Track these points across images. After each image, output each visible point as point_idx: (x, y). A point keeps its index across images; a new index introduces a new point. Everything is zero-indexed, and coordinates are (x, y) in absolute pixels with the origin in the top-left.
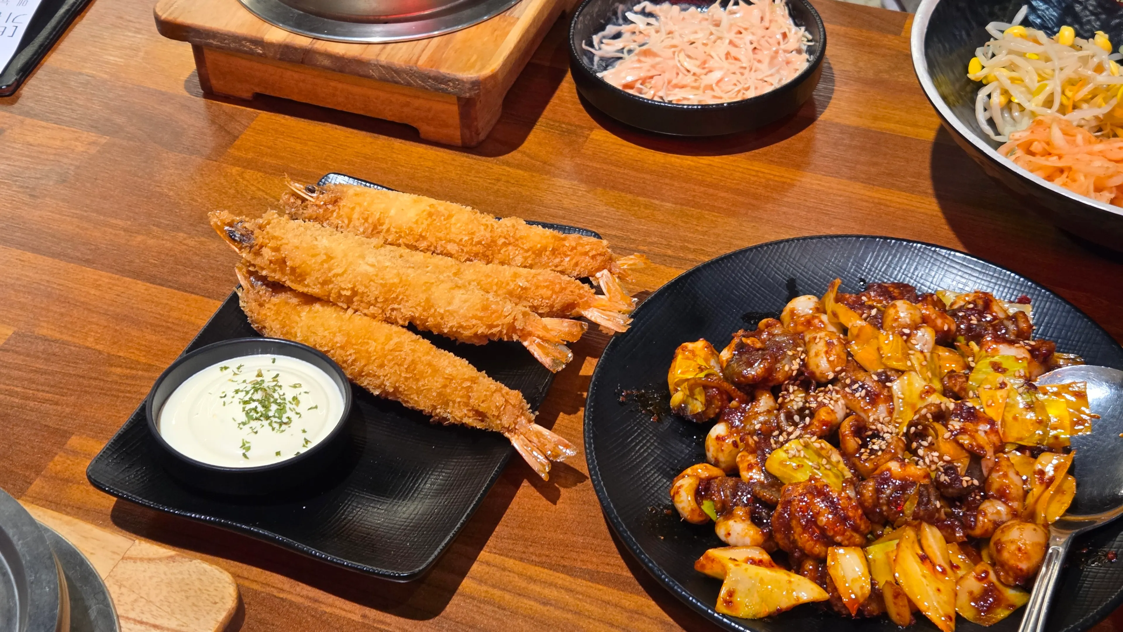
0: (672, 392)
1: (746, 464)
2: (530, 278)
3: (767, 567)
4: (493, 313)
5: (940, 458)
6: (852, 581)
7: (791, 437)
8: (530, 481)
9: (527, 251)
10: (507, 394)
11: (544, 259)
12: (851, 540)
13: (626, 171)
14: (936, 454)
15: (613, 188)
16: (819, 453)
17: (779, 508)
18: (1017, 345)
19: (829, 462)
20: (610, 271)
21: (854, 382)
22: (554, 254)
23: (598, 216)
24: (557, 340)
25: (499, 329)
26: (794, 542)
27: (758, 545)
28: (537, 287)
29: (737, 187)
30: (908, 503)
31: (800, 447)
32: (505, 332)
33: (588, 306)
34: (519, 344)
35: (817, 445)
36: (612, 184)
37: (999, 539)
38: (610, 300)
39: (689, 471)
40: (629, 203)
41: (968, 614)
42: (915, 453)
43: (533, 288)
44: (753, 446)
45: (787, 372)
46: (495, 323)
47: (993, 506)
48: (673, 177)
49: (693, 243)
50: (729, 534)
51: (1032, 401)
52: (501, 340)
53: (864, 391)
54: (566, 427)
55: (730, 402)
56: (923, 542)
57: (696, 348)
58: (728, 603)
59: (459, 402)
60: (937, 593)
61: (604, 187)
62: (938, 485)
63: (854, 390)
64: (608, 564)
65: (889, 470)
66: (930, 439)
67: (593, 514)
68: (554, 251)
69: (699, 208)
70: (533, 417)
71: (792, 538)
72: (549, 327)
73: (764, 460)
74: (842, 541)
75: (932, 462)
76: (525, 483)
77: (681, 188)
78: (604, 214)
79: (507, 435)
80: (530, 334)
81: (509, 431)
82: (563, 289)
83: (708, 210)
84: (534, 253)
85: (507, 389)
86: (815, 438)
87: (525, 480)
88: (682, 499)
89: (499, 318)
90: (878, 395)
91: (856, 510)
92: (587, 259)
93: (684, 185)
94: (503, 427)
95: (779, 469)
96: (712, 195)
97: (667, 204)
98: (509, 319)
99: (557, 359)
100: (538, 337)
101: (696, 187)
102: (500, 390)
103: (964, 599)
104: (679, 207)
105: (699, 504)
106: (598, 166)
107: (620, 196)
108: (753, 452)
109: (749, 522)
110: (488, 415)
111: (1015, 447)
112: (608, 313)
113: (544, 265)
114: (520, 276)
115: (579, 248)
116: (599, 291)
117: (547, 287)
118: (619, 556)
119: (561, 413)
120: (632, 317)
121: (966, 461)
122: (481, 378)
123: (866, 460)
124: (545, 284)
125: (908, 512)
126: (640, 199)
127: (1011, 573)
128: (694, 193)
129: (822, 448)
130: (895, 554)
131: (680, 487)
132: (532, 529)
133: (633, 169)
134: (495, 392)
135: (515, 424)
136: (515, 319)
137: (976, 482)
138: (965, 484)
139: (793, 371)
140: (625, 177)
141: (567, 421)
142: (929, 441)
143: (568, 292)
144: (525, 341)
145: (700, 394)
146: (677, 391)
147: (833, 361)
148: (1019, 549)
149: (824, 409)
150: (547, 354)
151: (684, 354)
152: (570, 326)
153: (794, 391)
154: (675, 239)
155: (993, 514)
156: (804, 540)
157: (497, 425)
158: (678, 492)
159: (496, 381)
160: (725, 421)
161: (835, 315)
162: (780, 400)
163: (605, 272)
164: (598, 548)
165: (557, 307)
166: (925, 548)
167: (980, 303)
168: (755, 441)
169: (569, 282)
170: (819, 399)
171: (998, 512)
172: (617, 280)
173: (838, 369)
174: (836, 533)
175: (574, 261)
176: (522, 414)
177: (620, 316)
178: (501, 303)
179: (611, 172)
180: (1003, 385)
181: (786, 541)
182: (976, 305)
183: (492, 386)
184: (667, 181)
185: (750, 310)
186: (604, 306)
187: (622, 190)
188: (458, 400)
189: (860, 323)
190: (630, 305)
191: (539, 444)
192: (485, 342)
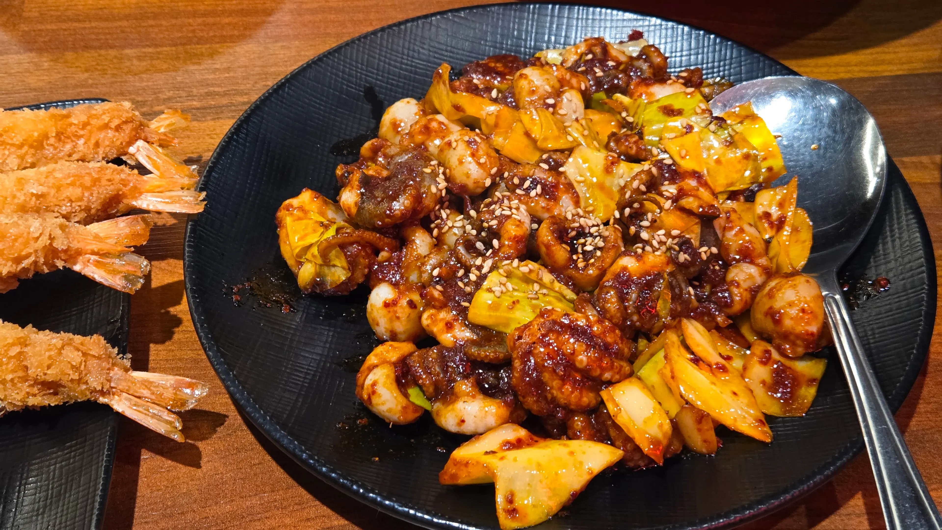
0: (294, 269)
1: (441, 325)
2: (43, 180)
3: (529, 445)
4: (15, 240)
5: (668, 235)
6: (645, 422)
7: (485, 270)
8: (151, 449)
9: (21, 146)
10: (82, 344)
11: (49, 151)
12: (622, 372)
13: (93, 24)
14: (662, 232)
15: (86, 48)
16: (527, 279)
17: (517, 364)
18: (669, 82)
19: (542, 286)
20: (146, 140)
21: (523, 180)
22: (60, 140)
23: (83, 86)
24: (119, 249)
25: (32, 259)
26: (554, 401)
27: (506, 422)
28: (58, 189)
29: (240, 7)
30: (660, 302)
31: (504, 280)
32: (42, 260)
33: (137, 192)
34: (68, 272)
35: (524, 269)
36: (82, 44)
37: (771, 308)
38: (162, 176)
39: (372, 359)
40: (115, 61)
41: (774, 409)
42: (636, 238)
43: (53, 192)
44: (442, 298)
45: (435, 194)
46: (24, 253)
47: (742, 271)
48: (156, 16)
49: (219, 86)
50: (463, 421)
51: (730, 136)
52: (37, 274)
53: (539, 187)
54: (167, 360)
55: (378, 256)
56: (689, 342)
57: (304, 202)
58: (512, 512)
59: (12, 380)
60: (733, 397)
61: (74, 49)
62: (682, 267)
63: (527, 189)
64: (308, 520)
65: (625, 269)
66: (650, 216)
67: (257, 461)
68: (59, 136)
69: (206, 43)
70: (128, 364)
71: (549, 396)
72: (101, 235)
73: (463, 312)
74: (612, 377)
75: (661, 243)
76: (145, 455)
77: (173, 25)
78: (90, 81)
79: (102, 400)
80: (79, 253)
81: (103, 393)
82: (96, 181)
83: (218, 43)
84: (31, 146)
85: (78, 339)
86: (516, 260)
87: (143, 451)
88: (383, 398)
89: (26, 244)
90: (555, 187)
91: (614, 332)
92: (110, 133)
93: (174, 21)
94: (95, 391)
95: (490, 316)
96: (214, 24)
97: (165, 49)
98: (44, 241)
99: (129, 275)
100: (93, 253)
101: (191, 21)
102: (69, 343)
103: (760, 391)
104: (180, 48)
105: (406, 396)
106: (54, 27)
107: (100, 55)
108: (443, 306)
109: (481, 396)
110: (63, 383)
111: (725, 196)
112: (168, 194)
113: (52, 158)
114: (27, 181)
115: (93, 122)
116: (143, 170)
117: (72, 184)
118: (317, 503)
119: (152, 345)
120: (202, 190)
121: (697, 229)
122: (33, 336)
123: (586, 267)
124: (69, 181)
125: (663, 313)
126: (128, 51)
127: (799, 342)
128: (191, 28)
129: (531, 271)
130: (668, 368)
131: (374, 384)
132: (183, 513)
133: (101, 19)
134: (63, 347)
135: (109, 381)
136: (52, 238)
137: (714, 250)
138: (704, 257)
139: (441, 191)
140: (96, 31)
141: (164, 353)
142: (650, 220)
143: (104, 182)
144: (75, 264)
145: (337, 257)
146: (301, 264)
147: (485, 163)
148: (803, 311)
149: (509, 221)
150: (114, 272)
151: (292, 214)
152: (130, 225)
153: (448, 216)
154: (196, 87)
155: (745, 281)
156: (567, 393)
157: (82, 393)
158: (374, 392)
159: (58, 332)
160: (383, 280)
161: (458, 108)
162: (435, 232)
163: (140, 143)
164: (285, 503)
165: (95, 206)
166: (695, 349)
167: (598, 50)
168: (441, 292)
169: (101, 168)
170: (498, 213)
171: (751, 277)
172: (160, 150)
173: (494, 170)
174: (603, 370)
175: (93, 141)
176: (114, 365)
177: (186, 192)
178: (20, 222)
179: (74, 30)
180: (689, 128)
181: (543, 404)
182: (594, 54)
183: (54, 341)
184: (151, 22)
185: (335, 140)
186: (159, 187)
187: (100, 48)
188: (9, 377)
189: (493, 108)
190: (191, 176)
191: (153, 397)
192: (15, 285)
